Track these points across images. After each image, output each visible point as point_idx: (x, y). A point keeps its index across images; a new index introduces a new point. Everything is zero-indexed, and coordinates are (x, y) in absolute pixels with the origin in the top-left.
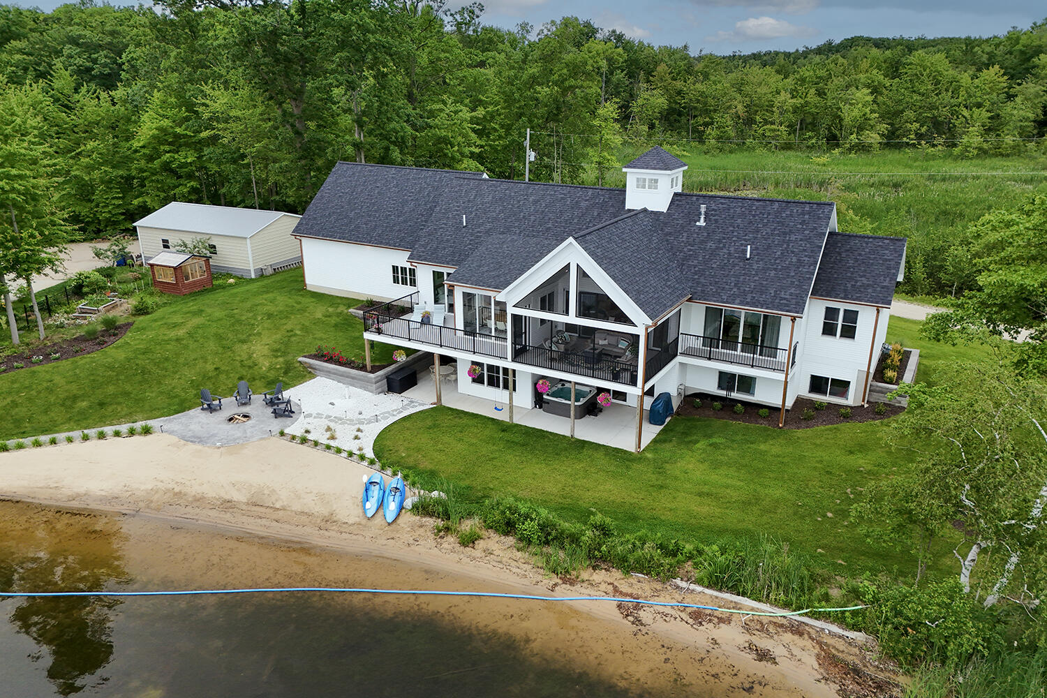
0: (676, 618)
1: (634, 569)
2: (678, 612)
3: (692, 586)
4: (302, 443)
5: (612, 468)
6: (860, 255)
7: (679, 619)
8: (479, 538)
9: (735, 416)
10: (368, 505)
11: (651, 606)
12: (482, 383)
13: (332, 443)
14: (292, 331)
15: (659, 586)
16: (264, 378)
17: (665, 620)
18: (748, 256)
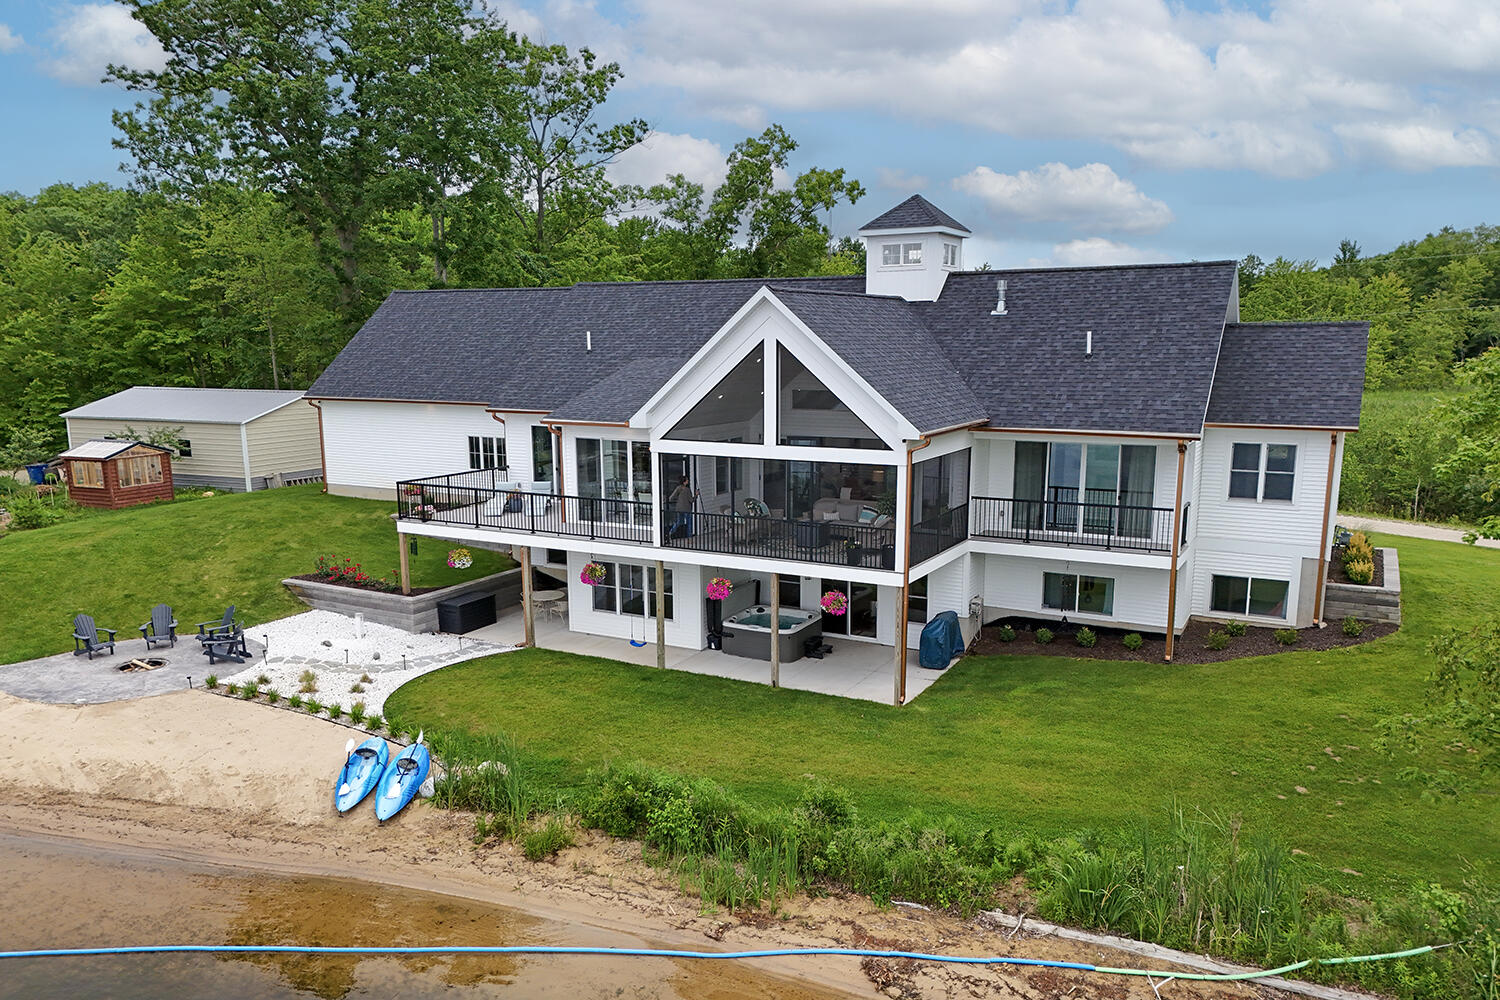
0: (998, 989)
1: (899, 893)
2: (1005, 977)
3: (1030, 924)
4: (247, 699)
5: (852, 729)
6: (1287, 353)
7: (1005, 990)
8: (567, 844)
9: (1079, 649)
10: (344, 789)
11: (939, 964)
12: (612, 608)
13: (305, 698)
14: (283, 543)
15: (956, 926)
16: (212, 610)
17: (975, 994)
18: (1089, 351)
